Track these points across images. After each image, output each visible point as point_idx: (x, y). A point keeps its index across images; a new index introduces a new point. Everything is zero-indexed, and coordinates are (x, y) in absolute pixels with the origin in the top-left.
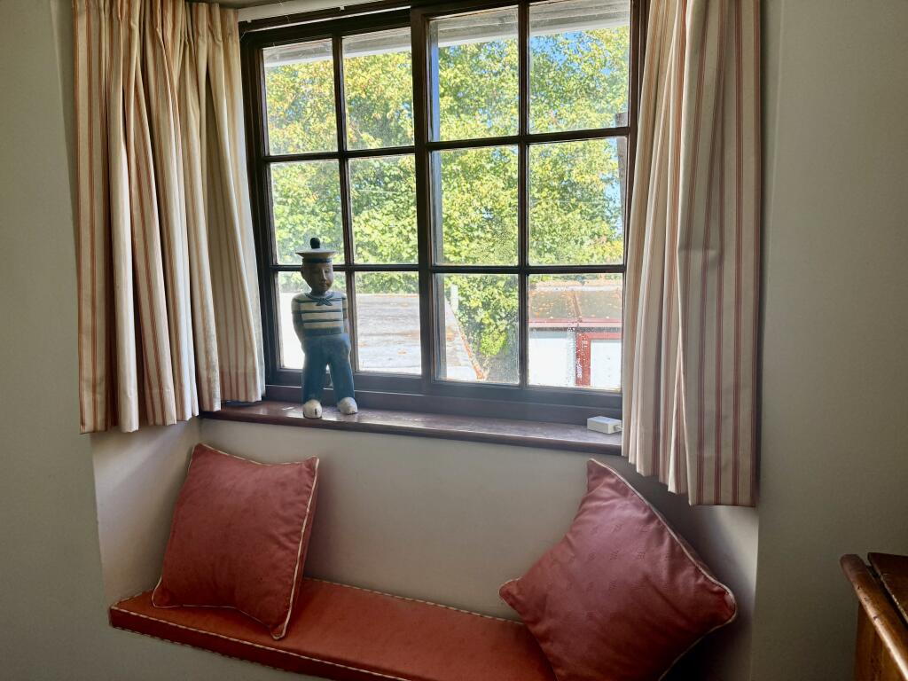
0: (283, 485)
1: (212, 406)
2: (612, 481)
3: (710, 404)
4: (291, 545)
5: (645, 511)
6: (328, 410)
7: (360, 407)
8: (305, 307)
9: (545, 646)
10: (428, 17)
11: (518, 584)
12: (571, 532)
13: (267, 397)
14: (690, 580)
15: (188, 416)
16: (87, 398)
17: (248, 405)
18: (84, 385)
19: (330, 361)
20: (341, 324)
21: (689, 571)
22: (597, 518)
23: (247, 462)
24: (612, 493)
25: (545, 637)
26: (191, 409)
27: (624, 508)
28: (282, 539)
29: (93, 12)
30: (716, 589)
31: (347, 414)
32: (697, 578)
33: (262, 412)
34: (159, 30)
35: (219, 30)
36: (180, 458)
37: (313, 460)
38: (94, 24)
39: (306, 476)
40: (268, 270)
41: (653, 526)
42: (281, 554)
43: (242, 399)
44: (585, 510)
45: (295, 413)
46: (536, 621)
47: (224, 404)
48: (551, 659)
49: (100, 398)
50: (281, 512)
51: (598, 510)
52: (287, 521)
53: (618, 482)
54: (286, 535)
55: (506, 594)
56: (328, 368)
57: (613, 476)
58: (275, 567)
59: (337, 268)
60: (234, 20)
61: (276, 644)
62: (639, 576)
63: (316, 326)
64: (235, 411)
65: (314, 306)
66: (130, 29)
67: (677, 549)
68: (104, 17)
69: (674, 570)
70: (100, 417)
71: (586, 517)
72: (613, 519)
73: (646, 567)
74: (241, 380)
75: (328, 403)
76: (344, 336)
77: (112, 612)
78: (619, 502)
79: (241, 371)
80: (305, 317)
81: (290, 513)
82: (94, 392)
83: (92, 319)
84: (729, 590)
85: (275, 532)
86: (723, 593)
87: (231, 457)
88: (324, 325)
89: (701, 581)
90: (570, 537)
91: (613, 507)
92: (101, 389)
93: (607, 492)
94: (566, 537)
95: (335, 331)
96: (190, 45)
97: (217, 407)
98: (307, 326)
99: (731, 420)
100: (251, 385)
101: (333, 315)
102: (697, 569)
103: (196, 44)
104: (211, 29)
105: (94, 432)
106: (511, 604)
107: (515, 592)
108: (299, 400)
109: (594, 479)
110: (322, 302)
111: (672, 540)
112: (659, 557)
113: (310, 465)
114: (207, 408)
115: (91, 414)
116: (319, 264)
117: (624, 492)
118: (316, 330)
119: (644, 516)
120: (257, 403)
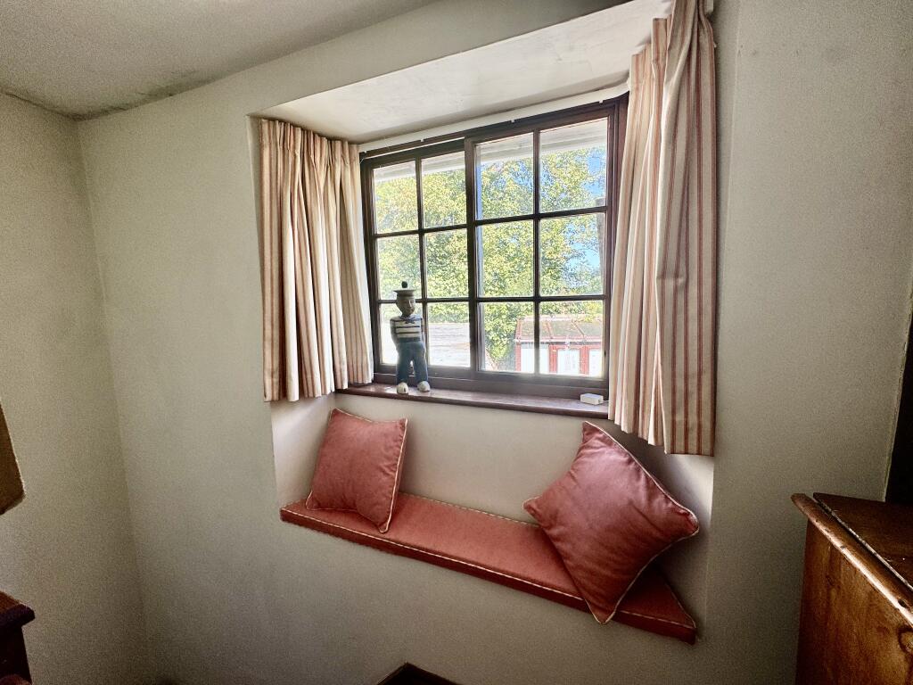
0: (386, 435)
1: (342, 385)
2: (601, 436)
3: (680, 384)
4: (391, 473)
5: (625, 457)
6: (412, 389)
7: (431, 387)
8: (398, 324)
9: (558, 544)
10: (475, 144)
11: (536, 501)
12: (573, 469)
13: (375, 381)
14: (661, 505)
15: (328, 392)
16: (268, 381)
17: (364, 385)
18: (266, 373)
19: (413, 359)
20: (420, 335)
21: (660, 498)
22: (592, 460)
23: (364, 421)
24: (603, 444)
25: (557, 539)
26: (330, 387)
27: (610, 454)
28: (386, 469)
29: (273, 146)
30: (682, 511)
31: (424, 391)
32: (667, 503)
33: (372, 389)
34: (312, 157)
35: (348, 156)
36: (323, 418)
37: (404, 420)
38: (273, 152)
39: (400, 430)
40: (375, 304)
41: (632, 466)
42: (385, 479)
43: (360, 382)
44: (582, 455)
45: (391, 390)
46: (550, 527)
47: (349, 385)
48: (562, 554)
49: (276, 380)
50: (385, 452)
51: (592, 455)
52: (388, 458)
53: (605, 437)
54: (388, 467)
55: (528, 508)
56: (412, 363)
57: (601, 433)
58: (381, 488)
59: (418, 301)
60: (356, 151)
61: (382, 535)
62: (625, 502)
63: (405, 336)
64: (356, 389)
65: (404, 324)
66: (295, 156)
67: (651, 483)
68: (280, 148)
69: (651, 497)
70: (276, 392)
71: (584, 459)
72: (604, 461)
73: (629, 494)
74: (360, 369)
75: (412, 385)
76: (423, 343)
77: (282, 511)
78: (608, 450)
79: (359, 364)
80: (398, 330)
81: (390, 453)
82: (272, 377)
83: (271, 332)
84: (691, 513)
85: (381, 465)
86: (687, 514)
87: (354, 416)
88: (410, 336)
89: (670, 505)
90: (573, 472)
91: (603, 452)
92: (277, 375)
93: (598, 443)
94: (570, 473)
95: (417, 339)
96: (330, 166)
97: (346, 386)
98: (399, 336)
99: (695, 396)
100: (365, 373)
101: (414, 330)
102: (666, 497)
103: (334, 166)
104: (343, 157)
105: (272, 401)
106: (533, 515)
107: (534, 506)
108: (394, 383)
109: (587, 434)
110: (408, 321)
111: (646, 476)
112: (638, 488)
113: (402, 424)
114: (340, 387)
115: (271, 390)
116: (408, 298)
117: (610, 444)
118: (406, 338)
119: (626, 459)
120: (369, 384)
